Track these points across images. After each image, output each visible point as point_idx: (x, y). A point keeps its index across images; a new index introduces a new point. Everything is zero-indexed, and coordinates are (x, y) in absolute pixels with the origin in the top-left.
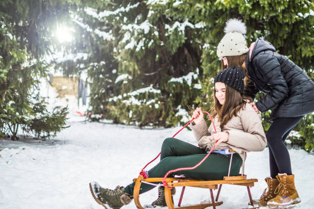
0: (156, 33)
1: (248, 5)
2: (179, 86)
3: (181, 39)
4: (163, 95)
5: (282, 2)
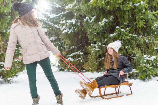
0: (79, 24)
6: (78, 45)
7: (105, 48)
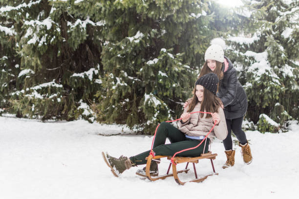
0: (59, 30)
1: (145, 5)
2: (80, 80)
3: (82, 36)
4: (65, 90)
5: (177, 2)
6: (49, 69)
7: (134, 82)
